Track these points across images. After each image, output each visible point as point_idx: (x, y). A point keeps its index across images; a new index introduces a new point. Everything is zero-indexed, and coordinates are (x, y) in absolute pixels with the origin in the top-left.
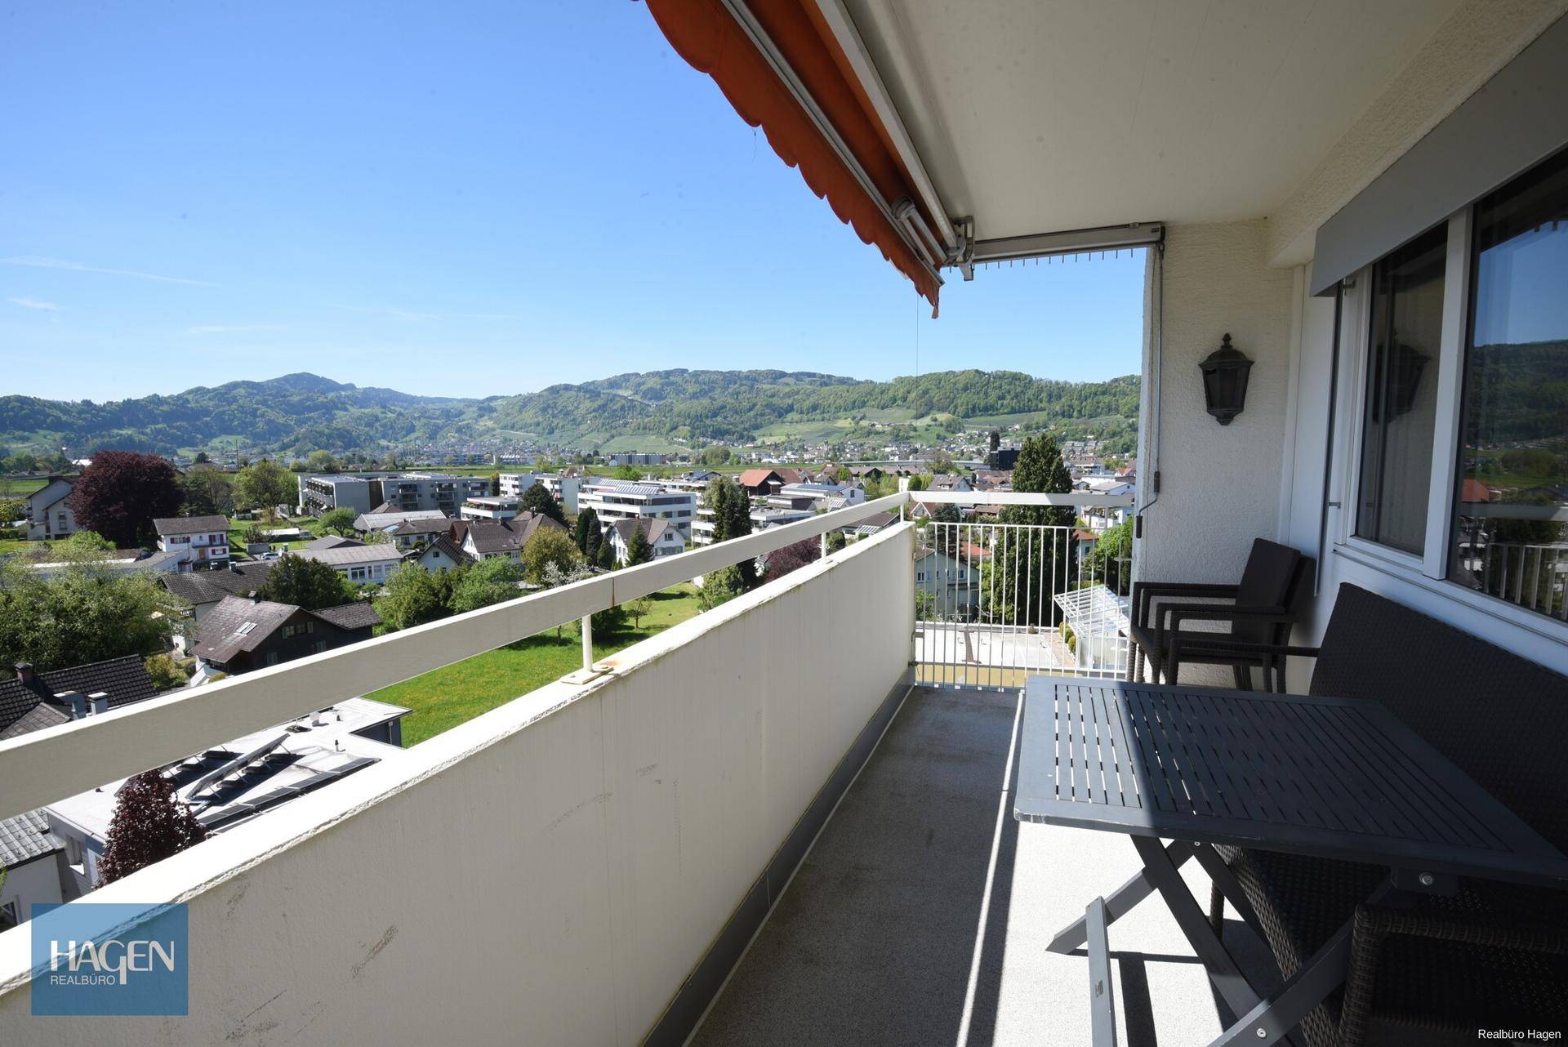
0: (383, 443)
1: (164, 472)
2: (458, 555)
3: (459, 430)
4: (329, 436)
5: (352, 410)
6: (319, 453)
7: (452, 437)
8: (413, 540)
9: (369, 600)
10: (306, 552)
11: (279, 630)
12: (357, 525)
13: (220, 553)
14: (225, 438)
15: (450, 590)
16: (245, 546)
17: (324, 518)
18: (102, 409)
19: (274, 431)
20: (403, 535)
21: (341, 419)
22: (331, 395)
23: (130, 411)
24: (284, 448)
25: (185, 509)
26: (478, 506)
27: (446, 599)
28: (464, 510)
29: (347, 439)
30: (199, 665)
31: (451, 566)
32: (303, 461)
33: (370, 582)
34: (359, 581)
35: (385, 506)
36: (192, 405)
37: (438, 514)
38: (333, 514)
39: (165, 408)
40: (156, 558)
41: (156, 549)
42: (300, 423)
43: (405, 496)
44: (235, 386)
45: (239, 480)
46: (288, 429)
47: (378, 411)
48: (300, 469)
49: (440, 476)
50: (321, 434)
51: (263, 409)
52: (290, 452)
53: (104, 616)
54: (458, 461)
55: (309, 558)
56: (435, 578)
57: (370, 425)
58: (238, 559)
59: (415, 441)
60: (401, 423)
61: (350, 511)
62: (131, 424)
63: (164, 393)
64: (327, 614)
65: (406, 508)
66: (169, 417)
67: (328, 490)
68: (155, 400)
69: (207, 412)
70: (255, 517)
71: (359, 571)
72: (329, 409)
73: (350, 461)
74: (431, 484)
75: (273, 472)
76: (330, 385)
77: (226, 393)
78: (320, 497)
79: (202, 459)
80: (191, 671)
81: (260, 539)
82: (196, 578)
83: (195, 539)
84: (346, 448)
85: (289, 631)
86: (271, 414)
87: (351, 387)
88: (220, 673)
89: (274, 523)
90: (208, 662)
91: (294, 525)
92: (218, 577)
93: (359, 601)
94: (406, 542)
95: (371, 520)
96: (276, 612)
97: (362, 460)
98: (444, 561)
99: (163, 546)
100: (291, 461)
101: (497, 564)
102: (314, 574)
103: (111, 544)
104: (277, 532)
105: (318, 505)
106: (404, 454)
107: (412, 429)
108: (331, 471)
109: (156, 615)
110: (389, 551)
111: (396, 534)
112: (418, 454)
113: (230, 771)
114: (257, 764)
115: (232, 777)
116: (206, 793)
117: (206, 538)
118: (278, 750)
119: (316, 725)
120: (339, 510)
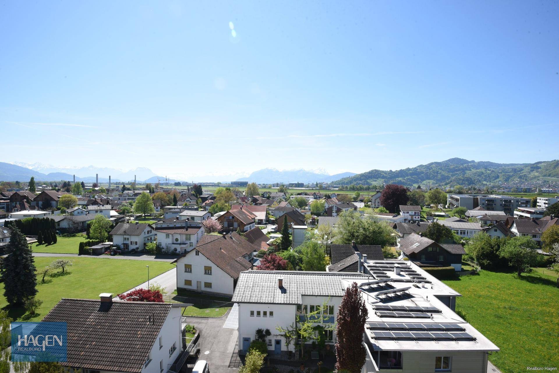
0: (485, 183)
1: (405, 191)
2: (507, 231)
3: (520, 177)
4: (463, 180)
5: (473, 170)
6: (458, 186)
7: (517, 180)
8: (489, 223)
9: (463, 244)
10: (442, 222)
11: (427, 248)
12: (466, 214)
13: (417, 218)
14: (429, 181)
15: (499, 247)
16: (426, 217)
17: (454, 210)
18: (394, 172)
19: (444, 178)
20: (485, 220)
21: (468, 174)
22: (465, 165)
23: (402, 173)
24: (446, 184)
25: (409, 203)
26: (523, 211)
27: (497, 250)
28: (515, 212)
29: (470, 181)
30: (402, 253)
31: (502, 236)
32: (452, 189)
33: (466, 237)
34: (462, 236)
35: (479, 207)
36: (419, 170)
37: (502, 213)
38: (458, 209)
39: (411, 172)
40: (399, 217)
41: (399, 214)
42: (452, 176)
43: (488, 204)
44: (432, 164)
45: (427, 195)
46: (448, 178)
47: (483, 170)
48: (450, 192)
49: (506, 197)
50: (460, 179)
51: (440, 171)
52: (448, 186)
53: (374, 232)
54: (518, 191)
55: (442, 224)
56: (493, 241)
57: (479, 176)
58: (422, 221)
59: (499, 182)
60: (493, 175)
61: (464, 208)
62: (401, 177)
63: (411, 167)
64: (445, 246)
65: (488, 209)
66: (412, 174)
67: (457, 200)
68: (408, 169)
69: (423, 173)
70: (431, 207)
71: (463, 232)
72: (464, 170)
73: (470, 189)
74: (501, 200)
75: (439, 193)
76: (466, 162)
77: (429, 167)
78: (454, 202)
79: (419, 187)
80: (400, 255)
81: (431, 215)
82: (405, 225)
83: (410, 212)
84: (469, 184)
85: (430, 249)
86: (443, 173)
87: (473, 161)
88: (407, 258)
89: (437, 210)
90: (404, 253)
91: (444, 211)
92: (412, 226)
93: (459, 244)
94: (485, 223)
95: (472, 213)
96: (427, 241)
97: (475, 189)
98: (499, 233)
99: (401, 213)
100: (448, 189)
101: (525, 239)
102: (443, 230)
103: (388, 211)
104: (437, 213)
105: (453, 205)
106: (493, 187)
107: (498, 177)
108: (460, 193)
109: (393, 234)
110: (477, 226)
111: (481, 219)
112: (499, 187)
113: (390, 293)
114: (399, 294)
115: (390, 295)
116: (380, 297)
117: (413, 213)
118: (407, 292)
119: (423, 287)
120: (460, 208)
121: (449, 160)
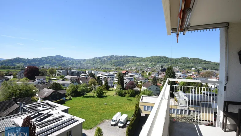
0: (69, 65)
1: (37, 69)
2: (79, 83)
3: (80, 64)
4: (62, 64)
5: (65, 61)
6: (60, 67)
7: (79, 65)
8: (73, 80)
9: (65, 89)
10: (56, 82)
11: (52, 94)
12: (64, 78)
13: (44, 81)
14: (47, 64)
15: (77, 88)
16: (48, 80)
17: (60, 76)
18: (30, 60)
19: (54, 63)
20: (71, 79)
21: (64, 62)
22: (62, 58)
23: (34, 60)
24: (55, 66)
25: (40, 74)
26: (82, 75)
27: (77, 89)
28: (80, 76)
29: (64, 65)
30: (39, 98)
31: (78, 85)
32: (58, 68)
33: (66, 87)
34: (64, 86)
35: (69, 75)
36: (42, 59)
37: (76, 76)
38: (61, 76)
39: (39, 60)
40: (35, 82)
41: (35, 80)
42: (58, 62)
43: (72, 74)
44: (49, 57)
45: (48, 70)
46: (56, 63)
47: (69, 61)
48: (57, 69)
49: (78, 71)
50: (60, 64)
51: (52, 60)
52: (56, 67)
53: (26, 91)
54: (80, 68)
55: (57, 83)
56: (75, 86)
57: (68, 63)
58: (47, 82)
59: (74, 65)
60: (72, 63)
61: (64, 75)
62: (34, 62)
63: (39, 58)
64: (59, 91)
65: (72, 75)
66: (39, 61)
67: (61, 72)
68: (37, 59)
69: (44, 61)
70: (50, 76)
71: (64, 85)
72: (62, 60)
73: (64, 68)
74: (76, 72)
75: (53, 70)
76: (62, 57)
77: (47, 58)
78: (60, 73)
79: (43, 67)
80: (38, 99)
81: (50, 79)
82: (40, 85)
83: (41, 79)
84: (64, 66)
85: (53, 94)
86: (54, 61)
87: (65, 57)
88: (42, 100)
89: (53, 77)
90: (41, 98)
91: (55, 77)
92: (44, 85)
93: (64, 89)
94: (71, 81)
95: (67, 77)
96: (52, 91)
97: (66, 68)
98: (77, 83)
99: (36, 80)
100: (56, 68)
101: (85, 84)
102: (58, 85)
103: (29, 79)
104: (53, 78)
105: (59, 74)
106: (72, 67)
107: (74, 64)
108: (61, 69)
109: (34, 90)
110: (69, 82)
111: (70, 79)
112: (74, 67)
113: (42, 116)
114: (46, 115)
115: (42, 117)
116: (38, 120)
117: (42, 79)
118: (49, 113)
119: (56, 109)
120: (62, 75)
121: (56, 56)
